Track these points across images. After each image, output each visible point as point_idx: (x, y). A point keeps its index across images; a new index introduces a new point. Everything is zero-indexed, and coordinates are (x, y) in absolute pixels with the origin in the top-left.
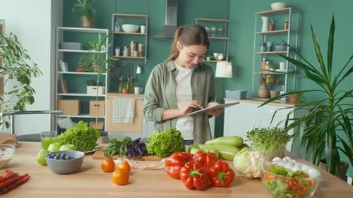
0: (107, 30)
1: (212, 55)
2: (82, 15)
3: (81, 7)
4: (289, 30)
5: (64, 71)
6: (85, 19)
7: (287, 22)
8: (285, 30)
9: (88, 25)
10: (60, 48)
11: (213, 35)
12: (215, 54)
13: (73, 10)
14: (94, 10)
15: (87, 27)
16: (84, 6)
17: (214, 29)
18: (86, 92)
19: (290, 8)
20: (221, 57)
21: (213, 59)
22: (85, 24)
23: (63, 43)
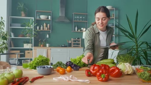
0: (33, 18)
1: (81, 29)
2: (22, 11)
3: (21, 7)
4: (114, 17)
5: (13, 37)
6: (23, 12)
7: (113, 14)
8: (113, 17)
9: (24, 15)
10: (11, 26)
11: (81, 20)
12: (82, 29)
13: (17, 8)
14: (27, 9)
15: (24, 16)
16: (22, 7)
17: (81, 17)
18: (23, 47)
19: (114, 8)
20: (84, 30)
21: (81, 30)
22: (23, 15)
23: (12, 24)
